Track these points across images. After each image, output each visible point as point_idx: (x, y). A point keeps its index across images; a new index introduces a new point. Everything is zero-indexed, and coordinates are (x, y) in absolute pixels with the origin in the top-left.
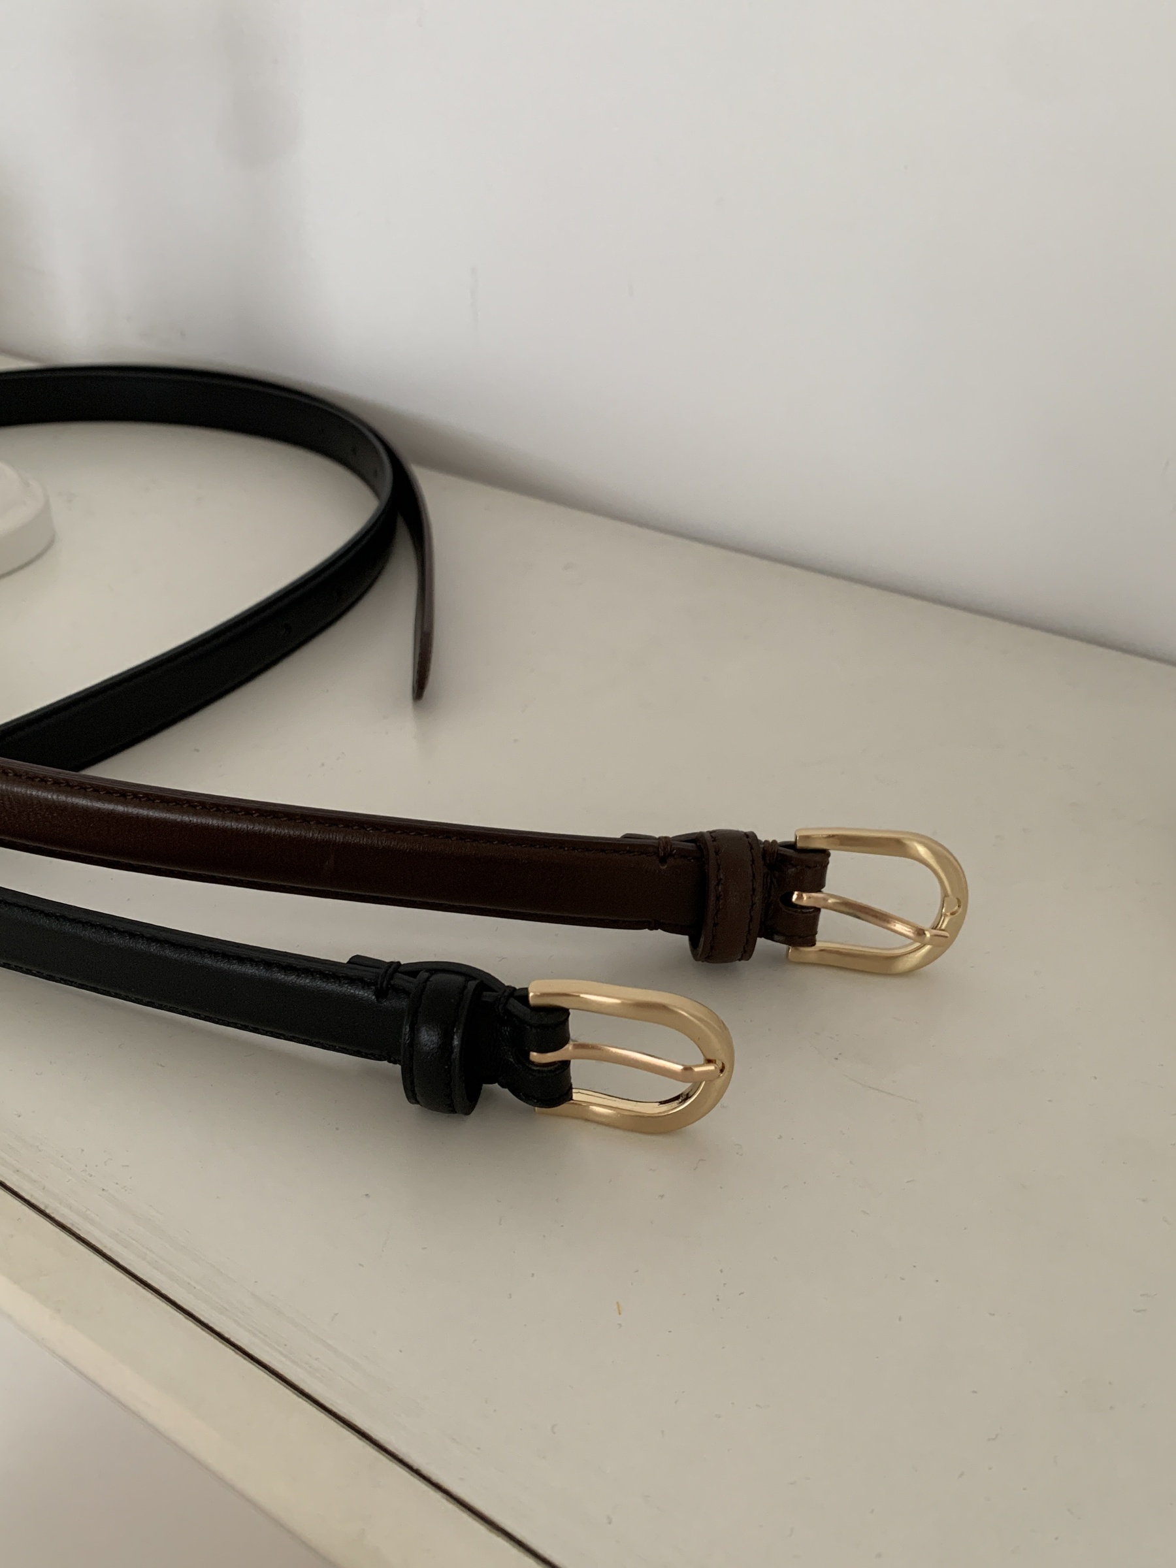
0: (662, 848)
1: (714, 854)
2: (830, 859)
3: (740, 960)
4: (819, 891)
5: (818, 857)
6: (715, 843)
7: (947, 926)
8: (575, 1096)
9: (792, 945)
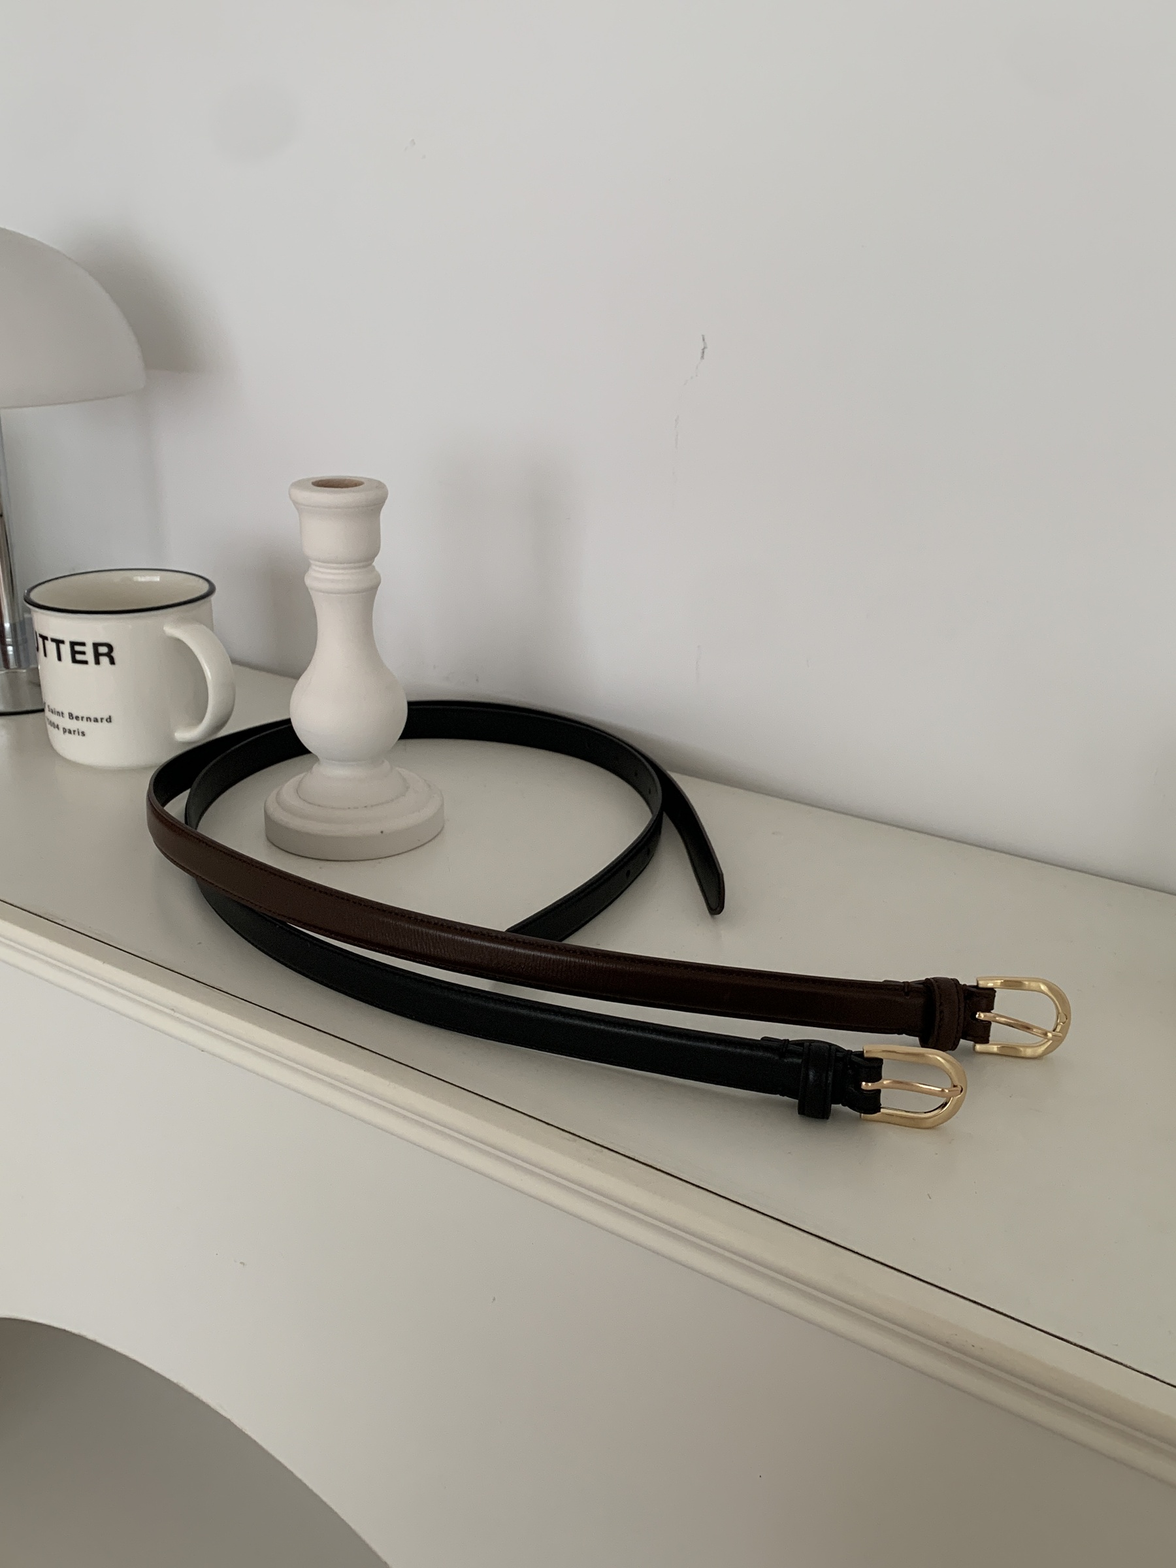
0: (907, 987)
1: (937, 988)
2: (996, 994)
3: (952, 1047)
5: (989, 992)
6: (936, 982)
7: (1060, 1030)
8: (882, 1110)
9: (976, 1042)
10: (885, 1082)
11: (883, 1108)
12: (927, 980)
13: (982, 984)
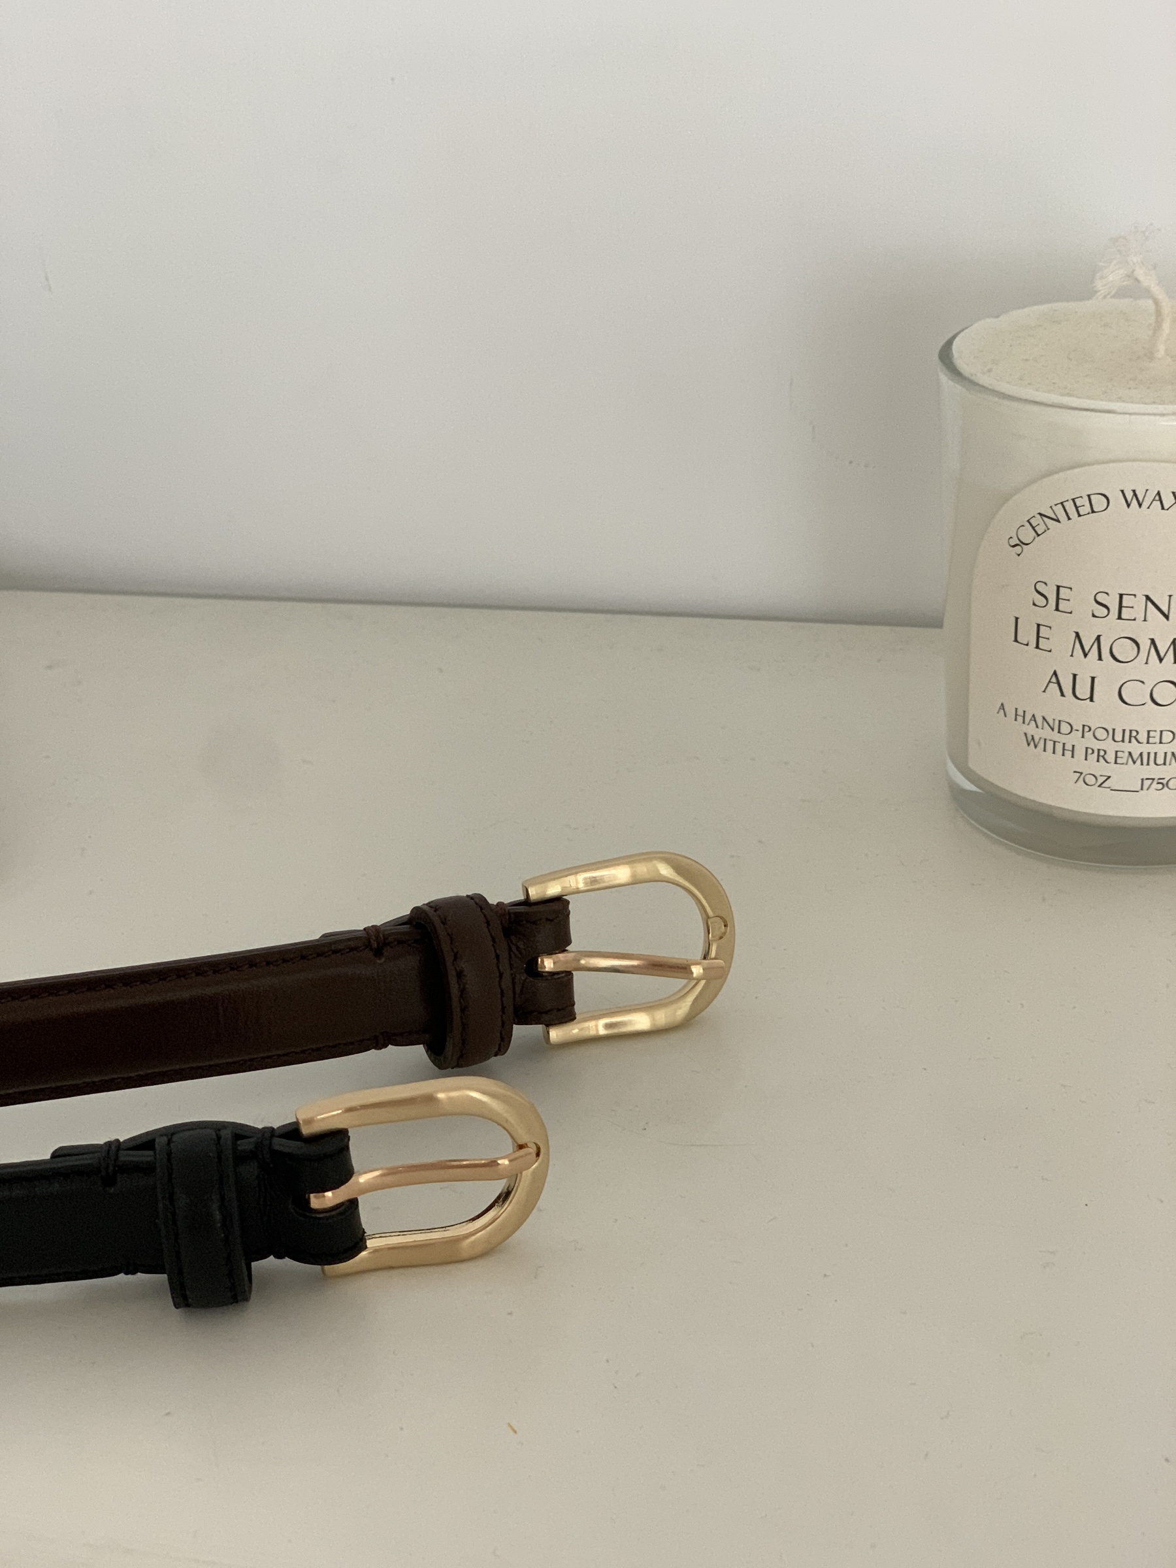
0: (374, 938)
1: (442, 925)
2: (571, 907)
3: (496, 1055)
4: (564, 951)
5: (555, 906)
6: (438, 912)
7: (716, 953)
8: (369, 1243)
9: (548, 1025)
10: (363, 1179)
11: (372, 1237)
12: (416, 910)
13: (535, 893)
